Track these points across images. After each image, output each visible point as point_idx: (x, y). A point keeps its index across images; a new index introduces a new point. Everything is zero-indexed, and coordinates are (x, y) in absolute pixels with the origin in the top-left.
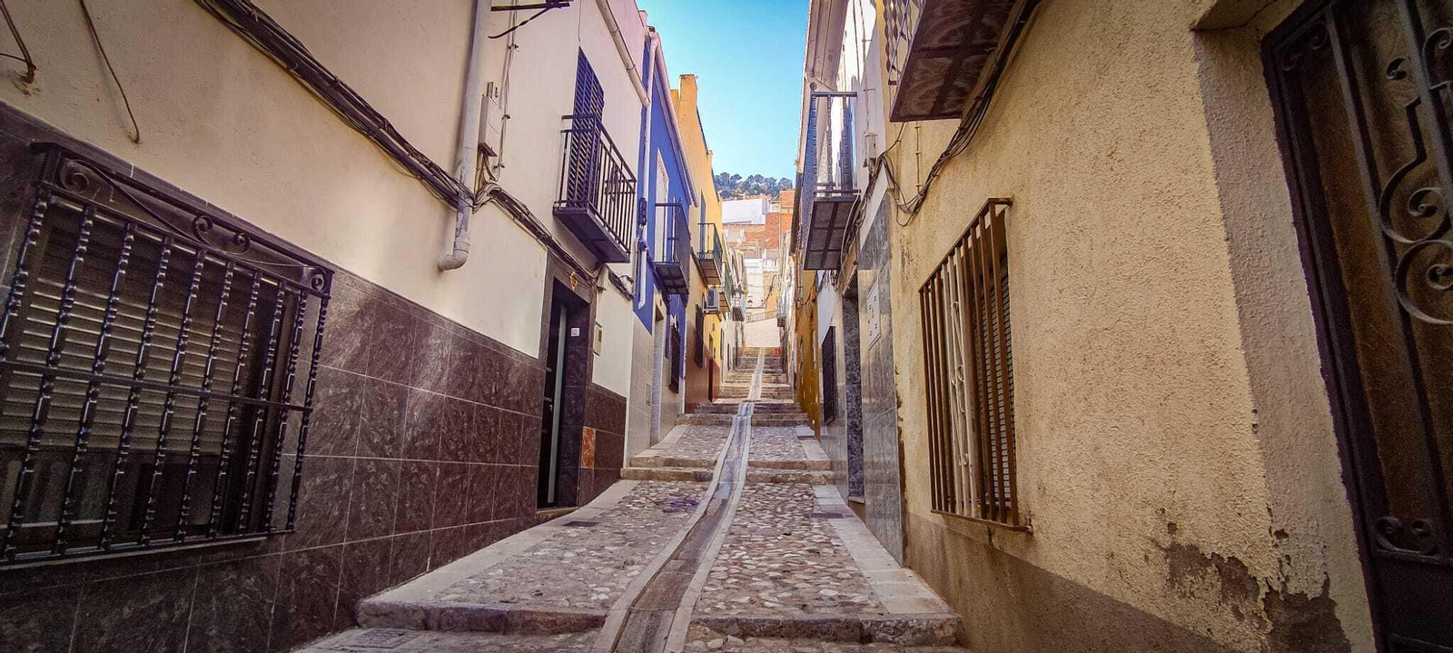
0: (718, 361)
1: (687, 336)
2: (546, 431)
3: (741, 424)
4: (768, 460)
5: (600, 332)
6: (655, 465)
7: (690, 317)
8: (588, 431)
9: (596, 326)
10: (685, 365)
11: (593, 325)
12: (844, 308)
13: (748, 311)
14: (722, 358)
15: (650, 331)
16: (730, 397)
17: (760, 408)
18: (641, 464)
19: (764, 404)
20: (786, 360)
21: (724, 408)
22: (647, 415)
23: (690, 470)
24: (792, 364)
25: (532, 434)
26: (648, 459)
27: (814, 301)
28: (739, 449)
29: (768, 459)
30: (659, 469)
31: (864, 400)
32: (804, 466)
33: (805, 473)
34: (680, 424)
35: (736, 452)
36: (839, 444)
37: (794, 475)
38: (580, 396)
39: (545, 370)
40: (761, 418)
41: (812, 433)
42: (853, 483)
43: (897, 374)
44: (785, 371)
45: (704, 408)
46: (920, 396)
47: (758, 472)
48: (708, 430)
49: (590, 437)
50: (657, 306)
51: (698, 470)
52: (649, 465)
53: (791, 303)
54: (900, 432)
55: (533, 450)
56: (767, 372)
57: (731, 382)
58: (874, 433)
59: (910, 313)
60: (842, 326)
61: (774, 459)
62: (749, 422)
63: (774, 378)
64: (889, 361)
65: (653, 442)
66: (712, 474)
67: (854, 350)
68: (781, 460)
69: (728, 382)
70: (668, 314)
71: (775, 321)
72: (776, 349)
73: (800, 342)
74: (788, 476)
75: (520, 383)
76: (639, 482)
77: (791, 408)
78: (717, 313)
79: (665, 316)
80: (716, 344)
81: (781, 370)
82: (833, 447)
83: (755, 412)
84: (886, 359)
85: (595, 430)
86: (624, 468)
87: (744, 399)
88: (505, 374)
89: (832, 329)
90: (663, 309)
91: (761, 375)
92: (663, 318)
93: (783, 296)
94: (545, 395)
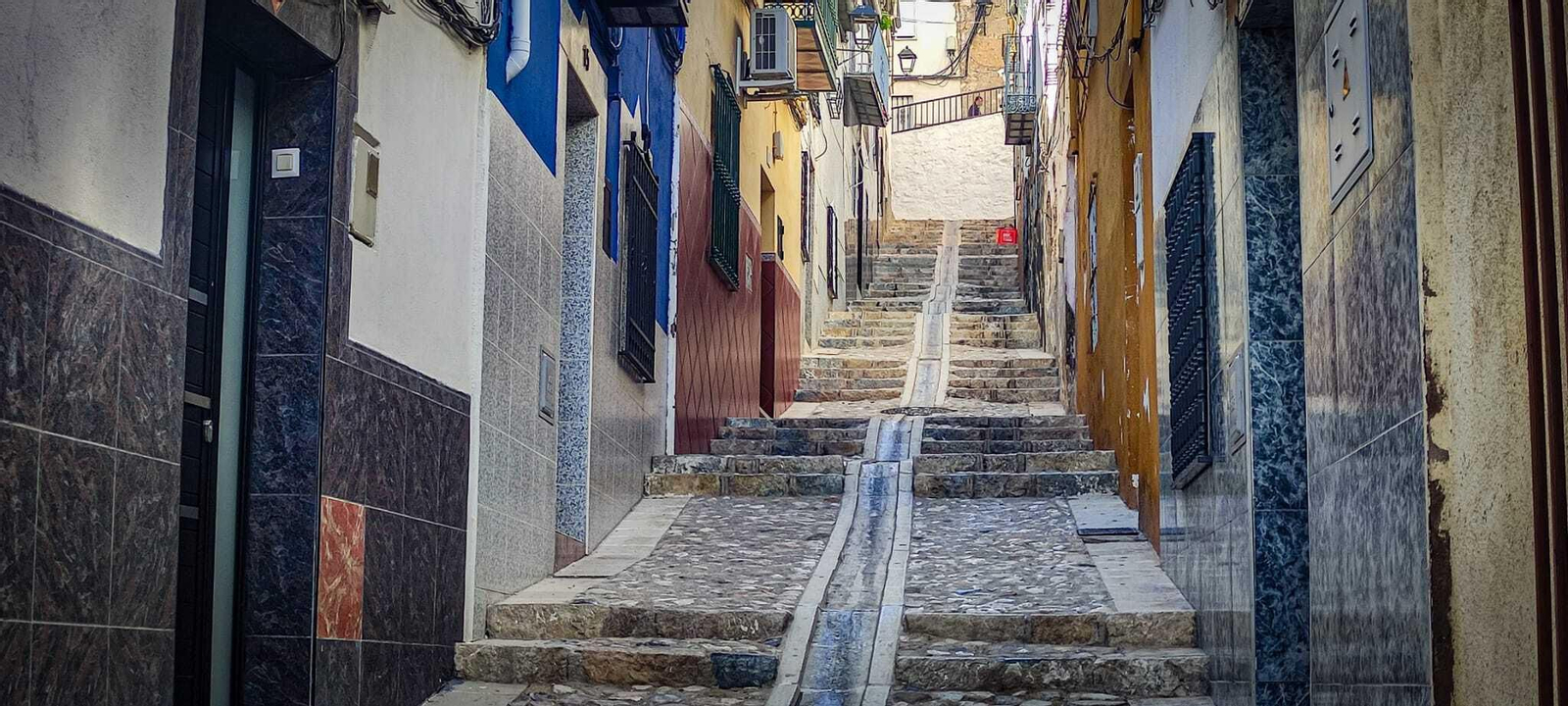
0: (792, 267)
1: (681, 176)
2: (192, 512)
3: (878, 488)
4: (971, 611)
5: (374, 164)
6: (576, 630)
7: (691, 113)
8: (338, 511)
9: (357, 140)
10: (673, 280)
11: (347, 141)
12: (1244, 65)
13: (901, 88)
14: (806, 257)
15: (550, 160)
16: (838, 397)
17: (943, 434)
18: (526, 627)
19: (959, 421)
20: (1038, 266)
21: (817, 435)
22: (545, 460)
23: (698, 648)
24: (1061, 279)
25: (148, 520)
26: (548, 609)
27: (1139, 44)
28: (868, 575)
29: (972, 609)
30: (586, 645)
31: (1318, 405)
32: (1102, 631)
33: (1103, 656)
34: (661, 489)
35: (859, 584)
36: (1224, 556)
37: (1064, 663)
38: (305, 389)
39: (178, 297)
40: (949, 466)
41: (1131, 519)
42: (1274, 688)
43: (1430, 293)
44: (1034, 305)
45: (743, 435)
46: (1506, 371)
47: (938, 652)
48: (760, 511)
49: (347, 533)
50: (570, 66)
51: (726, 647)
52: (554, 631)
53: (1053, 57)
54: (1438, 498)
55: (150, 574)
56: (969, 309)
57: (842, 345)
58: (1348, 510)
59: (1477, 75)
60: (1235, 129)
61: (994, 609)
62: (906, 482)
63: (992, 328)
64: (1403, 251)
65: (567, 552)
66: (776, 662)
67: (1282, 218)
68: (1020, 610)
69: (827, 344)
70: (613, 97)
71: (998, 122)
72: (1001, 227)
73: (1089, 195)
74: (1043, 665)
75: (99, 337)
76: (520, 689)
77: (1058, 432)
78: (788, 95)
79: (600, 104)
80: (787, 206)
81: (1019, 301)
82: (1202, 567)
83: (925, 448)
84: (1390, 247)
85: (361, 509)
86: (468, 640)
87: (888, 404)
88: (49, 311)
89: (1201, 143)
90: (594, 82)
91: (947, 317)
92: (595, 114)
93: (1027, 31)
94: (187, 388)
